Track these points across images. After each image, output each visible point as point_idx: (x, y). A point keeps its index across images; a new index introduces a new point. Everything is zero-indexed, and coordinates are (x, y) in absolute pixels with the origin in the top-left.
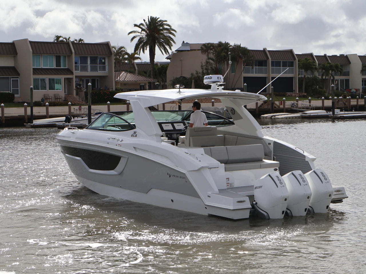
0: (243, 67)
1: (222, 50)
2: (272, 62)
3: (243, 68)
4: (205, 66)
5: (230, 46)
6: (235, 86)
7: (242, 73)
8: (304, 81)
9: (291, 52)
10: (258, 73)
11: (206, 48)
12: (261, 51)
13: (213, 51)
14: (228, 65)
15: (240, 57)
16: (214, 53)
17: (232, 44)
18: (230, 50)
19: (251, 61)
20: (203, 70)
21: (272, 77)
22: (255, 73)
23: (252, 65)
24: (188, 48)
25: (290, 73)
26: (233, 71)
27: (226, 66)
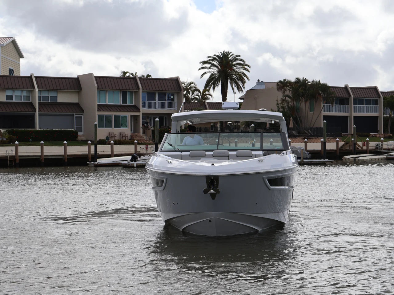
0: (322, 105)
1: (300, 86)
2: (354, 99)
4: (281, 104)
5: (308, 83)
6: (314, 125)
7: (321, 112)
8: (389, 121)
9: (375, 89)
10: (340, 112)
11: (283, 85)
12: (342, 88)
13: (290, 88)
14: (306, 103)
15: (319, 94)
16: (291, 89)
17: (310, 80)
18: (308, 87)
19: (331, 99)
20: (279, 109)
21: (354, 116)
22: (336, 112)
23: (332, 103)
24: (263, 87)
25: (374, 112)
26: (312, 109)
27: (304, 104)
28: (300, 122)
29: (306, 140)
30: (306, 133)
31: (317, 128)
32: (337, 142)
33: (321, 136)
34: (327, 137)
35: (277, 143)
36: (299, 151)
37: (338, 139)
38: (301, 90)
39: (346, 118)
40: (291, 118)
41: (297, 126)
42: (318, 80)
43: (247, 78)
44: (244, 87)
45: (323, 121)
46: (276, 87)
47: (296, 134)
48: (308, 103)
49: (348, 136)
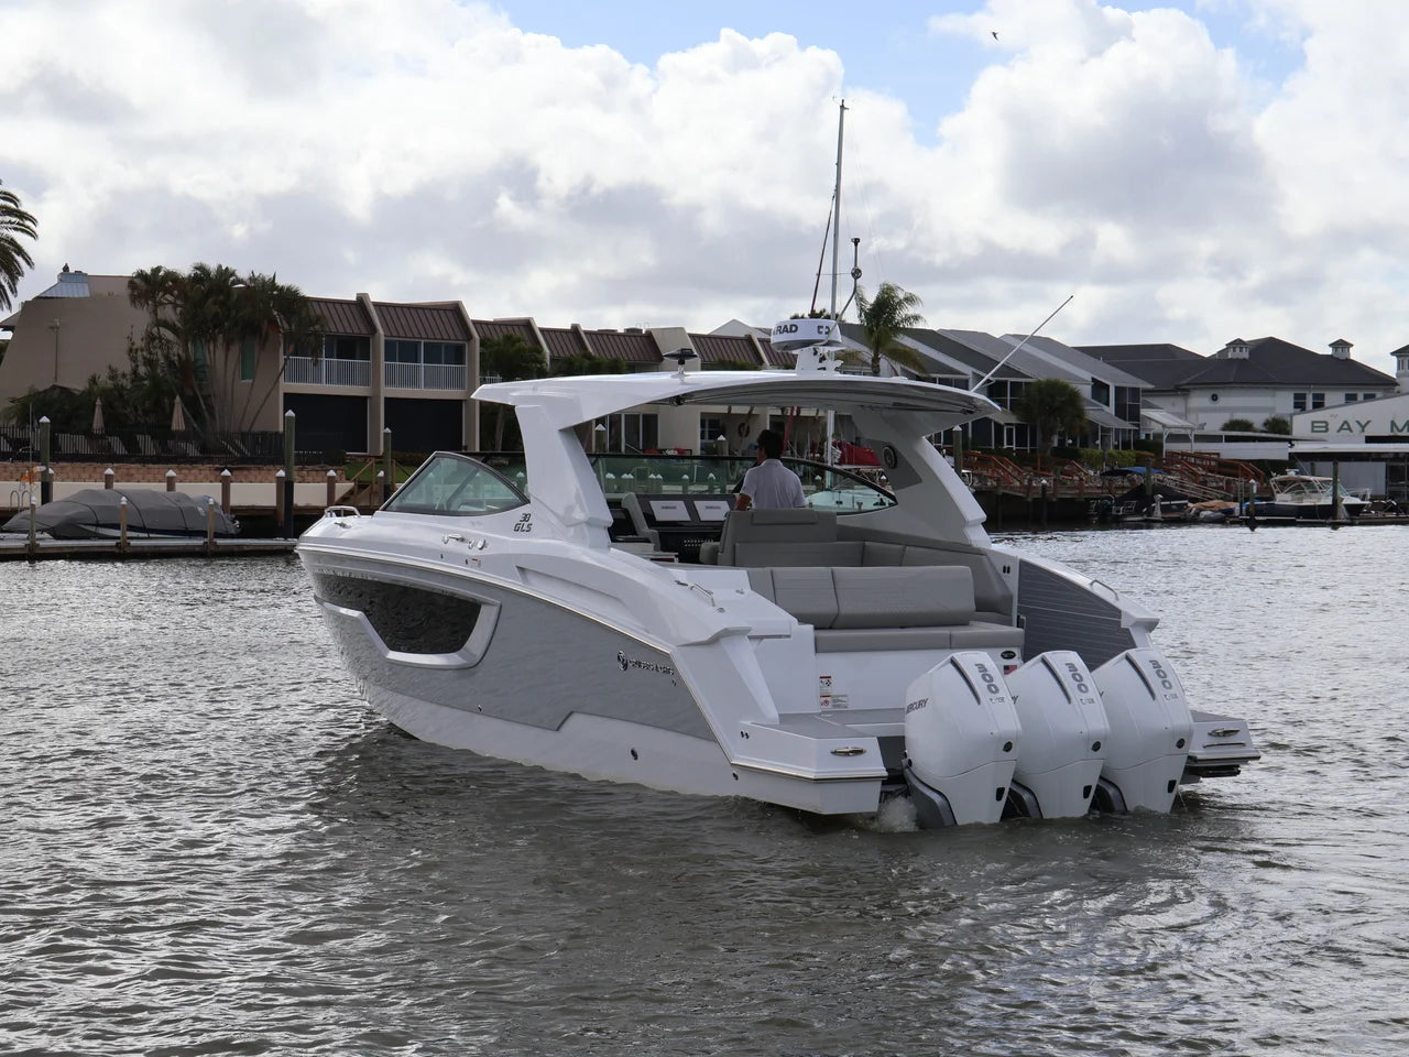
0: (282, 357)
1: (206, 295)
2: (387, 342)
3: (282, 362)
4: (142, 350)
5: (234, 283)
6: (252, 424)
7: (277, 381)
8: (500, 415)
9: (456, 310)
10: (339, 382)
11: (150, 286)
12: (348, 303)
13: (176, 298)
14: (227, 349)
15: (273, 322)
16: (179, 302)
17: (243, 273)
18: (235, 297)
19: (312, 338)
20: (137, 366)
21: (386, 399)
22: (326, 381)
23: (316, 353)
24: (82, 291)
25: (449, 385)
26: (247, 370)
27: (220, 353)
28: (206, 414)
29: (226, 473)
30: (225, 451)
31: (264, 434)
32: (331, 482)
33: (278, 460)
34: (296, 464)
35: (128, 481)
36: (200, 509)
37: (332, 473)
38: (211, 307)
39: (361, 402)
40: (178, 399)
41: (195, 425)
42: (268, 275)
43: (24, 259)
44: (14, 291)
45: (285, 411)
46: (125, 291)
47: (192, 451)
48: (235, 349)
49: (365, 462)
